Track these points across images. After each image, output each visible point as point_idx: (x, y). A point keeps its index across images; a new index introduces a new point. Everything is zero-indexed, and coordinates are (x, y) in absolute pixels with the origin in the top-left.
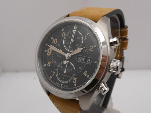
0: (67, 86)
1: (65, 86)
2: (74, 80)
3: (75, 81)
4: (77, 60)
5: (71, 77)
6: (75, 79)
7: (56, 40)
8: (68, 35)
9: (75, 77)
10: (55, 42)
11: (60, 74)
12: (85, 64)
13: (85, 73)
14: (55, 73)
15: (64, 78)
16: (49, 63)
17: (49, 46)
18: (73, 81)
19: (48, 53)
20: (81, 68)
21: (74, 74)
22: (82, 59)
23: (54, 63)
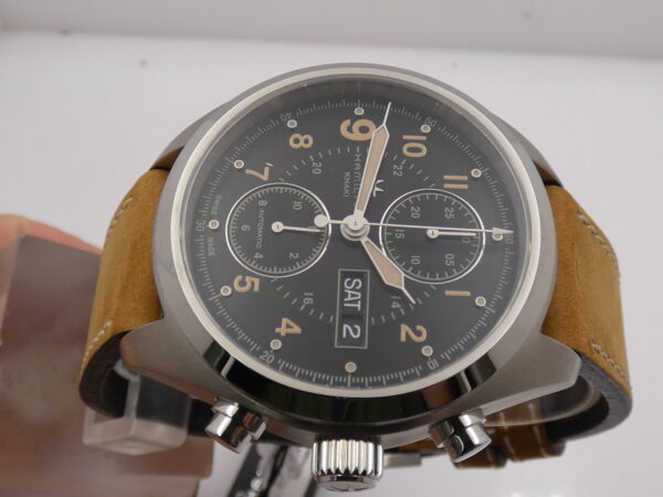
0: (211, 253)
1: (210, 240)
2: (248, 279)
3: (243, 283)
4: (346, 275)
5: (259, 261)
6: (253, 284)
7: (419, 150)
8: (457, 206)
9: (264, 282)
10: (410, 150)
11: (263, 203)
12: (334, 320)
13: (288, 326)
14: (262, 182)
15: (246, 227)
16: (302, 139)
17: (384, 125)
18: (239, 278)
19: (352, 124)
21: (275, 274)
22: (353, 295)
23: (310, 163)
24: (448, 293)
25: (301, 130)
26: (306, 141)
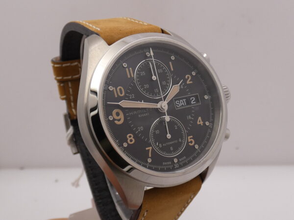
0: (185, 157)
1: (180, 160)
2: (189, 140)
3: (191, 142)
5: (182, 140)
6: (190, 138)
7: (120, 89)
8: (139, 71)
9: (188, 135)
10: (121, 93)
11: (160, 146)
13: (200, 122)
14: (152, 149)
15: (172, 148)
16: (129, 139)
17: (119, 103)
18: (190, 144)
19: (116, 120)
20: (190, 117)
21: (184, 131)
22: (182, 103)
23: (139, 132)
24: (172, 70)
25: (126, 141)
26: (130, 137)
